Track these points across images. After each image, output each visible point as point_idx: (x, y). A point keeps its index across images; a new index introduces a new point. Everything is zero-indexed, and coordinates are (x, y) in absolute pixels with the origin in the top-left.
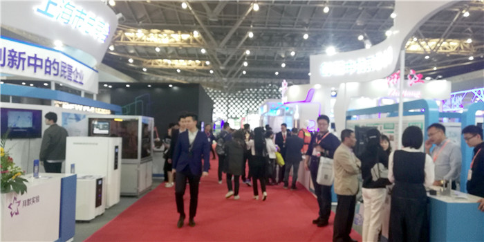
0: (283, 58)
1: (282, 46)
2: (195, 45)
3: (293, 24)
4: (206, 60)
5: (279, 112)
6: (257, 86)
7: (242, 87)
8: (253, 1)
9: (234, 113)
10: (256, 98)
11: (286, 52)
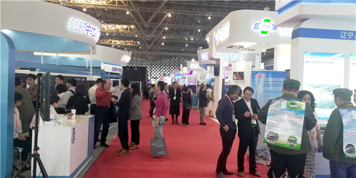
0: (187, 41)
1: (186, 34)
2: (131, 32)
3: (192, 23)
4: (138, 41)
5: (181, 77)
6: (170, 57)
7: (160, 58)
8: (168, 12)
9: (155, 75)
10: (169, 65)
11: (188, 38)
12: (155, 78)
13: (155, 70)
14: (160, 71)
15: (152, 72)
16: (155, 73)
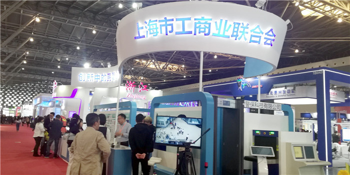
0: (59, 62)
1: (58, 52)
3: (69, 37)
5: (50, 104)
6: (35, 81)
7: (20, 81)
8: (35, 15)
9: (10, 103)
10: (32, 91)
11: (62, 57)
12: (10, 107)
13: (10, 97)
14: (18, 97)
15: (5, 98)
16: (10, 101)
